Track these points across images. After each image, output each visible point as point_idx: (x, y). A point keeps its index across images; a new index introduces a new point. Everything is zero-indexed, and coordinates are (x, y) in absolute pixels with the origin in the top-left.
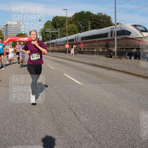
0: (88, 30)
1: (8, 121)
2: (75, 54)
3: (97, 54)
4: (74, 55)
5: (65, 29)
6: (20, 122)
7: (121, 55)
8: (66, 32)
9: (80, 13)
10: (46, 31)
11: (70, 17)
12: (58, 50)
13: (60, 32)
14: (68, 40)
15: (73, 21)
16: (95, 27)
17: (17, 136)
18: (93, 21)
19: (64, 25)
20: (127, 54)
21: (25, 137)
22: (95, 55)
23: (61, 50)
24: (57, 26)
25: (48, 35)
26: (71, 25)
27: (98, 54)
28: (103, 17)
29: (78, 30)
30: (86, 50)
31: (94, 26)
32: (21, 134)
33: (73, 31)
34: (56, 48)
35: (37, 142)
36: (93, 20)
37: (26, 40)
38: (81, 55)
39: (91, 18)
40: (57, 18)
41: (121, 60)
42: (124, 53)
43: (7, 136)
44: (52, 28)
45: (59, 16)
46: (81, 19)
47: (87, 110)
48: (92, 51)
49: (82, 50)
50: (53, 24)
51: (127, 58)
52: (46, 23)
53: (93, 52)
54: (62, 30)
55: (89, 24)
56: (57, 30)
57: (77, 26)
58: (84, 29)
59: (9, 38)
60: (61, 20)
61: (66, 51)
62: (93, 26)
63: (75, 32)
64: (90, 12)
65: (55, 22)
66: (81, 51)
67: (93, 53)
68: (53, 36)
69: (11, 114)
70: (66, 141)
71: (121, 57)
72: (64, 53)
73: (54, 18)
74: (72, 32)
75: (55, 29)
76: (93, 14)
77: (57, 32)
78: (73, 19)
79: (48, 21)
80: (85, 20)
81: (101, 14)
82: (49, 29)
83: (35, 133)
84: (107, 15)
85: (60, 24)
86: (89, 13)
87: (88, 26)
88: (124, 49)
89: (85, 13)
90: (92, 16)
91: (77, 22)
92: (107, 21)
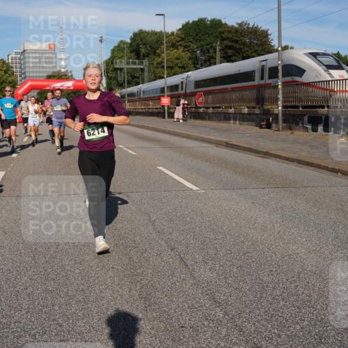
0: (215, 64)
1: (26, 278)
2: (184, 120)
3: (235, 119)
4: (181, 121)
5: (160, 59)
6: (54, 280)
7: (293, 123)
8: (163, 67)
9: (196, 22)
10: (116, 66)
11: (173, 33)
12: (144, 111)
13: (150, 67)
14: (168, 87)
15: (180, 41)
16: (231, 56)
17: (46, 313)
18: (227, 43)
19: (157, 51)
20: (306, 118)
21: (64, 314)
22: (232, 122)
23: (150, 110)
24: (141, 54)
25: (121, 76)
26: (175, 51)
27: (239, 120)
28: (251, 33)
29: (190, 62)
30: (211, 110)
31: (229, 54)
32: (56, 308)
33: (180, 65)
34: (139, 106)
35: (94, 328)
36: (227, 38)
37: (68, 87)
38: (199, 122)
39: (223, 35)
40: (142, 36)
41: (292, 133)
42: (301, 116)
43: (24, 312)
44: (129, 58)
45: (147, 30)
46: (197, 37)
47: (212, 252)
48: (225, 113)
49: (201, 110)
50: (131, 49)
51: (307, 128)
52: (115, 47)
53: (227, 115)
54: (153, 64)
55: (218, 49)
56: (142, 62)
57: (189, 55)
58: (205, 61)
59: (30, 83)
60: (152, 40)
61: (164, 112)
62: (226, 53)
63: (184, 69)
64: (220, 21)
65: (138, 45)
66: (199, 113)
67: (226, 117)
68: (134, 77)
69: (33, 262)
70: (162, 325)
71: (293, 126)
72: (158, 116)
73: (134, 35)
74: (177, 69)
75: (137, 61)
76: (226, 24)
77: (142, 67)
78: (179, 37)
79: (121, 41)
80: (208, 38)
81: (246, 24)
82: (123, 61)
83: (90, 306)
84: (259, 26)
85: (149, 49)
86: (217, 24)
87: (214, 54)
88: (301, 109)
89: (209, 22)
90: (225, 31)
91: (188, 44)
92: (260, 42)
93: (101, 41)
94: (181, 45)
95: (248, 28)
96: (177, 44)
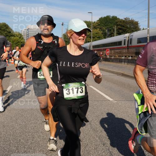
0: (114, 36)
3: (125, 62)
8: (91, 37)
9: (105, 17)
11: (95, 22)
16: (121, 33)
18: (119, 27)
22: (123, 63)
26: (96, 30)
27: (127, 62)
28: (130, 22)
29: (102, 35)
30: (113, 57)
31: (120, 32)
33: (98, 36)
36: (119, 25)
38: (107, 63)
39: (117, 23)
46: (106, 24)
53: (121, 60)
55: (115, 29)
57: (102, 32)
58: (109, 35)
62: (119, 31)
63: (99, 38)
64: (116, 17)
66: (107, 58)
67: (120, 61)
74: (96, 38)
76: (119, 19)
78: (97, 24)
80: (111, 25)
81: (128, 18)
84: (134, 20)
86: (115, 18)
87: (113, 32)
89: (111, 18)
90: (119, 21)
91: (102, 27)
92: (134, 27)
93: (62, 25)
94: (98, 28)
95: (129, 20)
96: (97, 27)
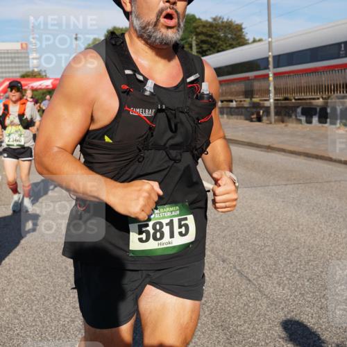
7: (285, 115)
42: (293, 108)
88: (293, 101)
